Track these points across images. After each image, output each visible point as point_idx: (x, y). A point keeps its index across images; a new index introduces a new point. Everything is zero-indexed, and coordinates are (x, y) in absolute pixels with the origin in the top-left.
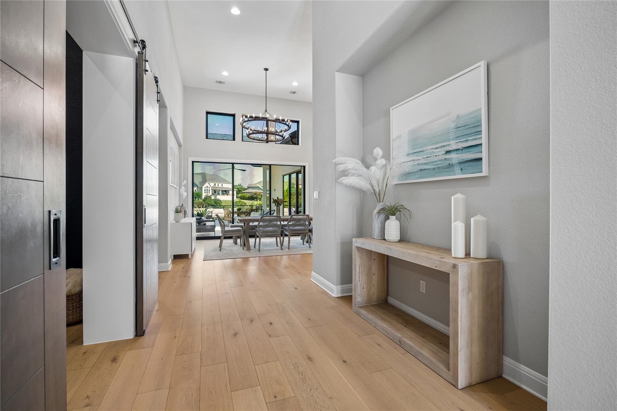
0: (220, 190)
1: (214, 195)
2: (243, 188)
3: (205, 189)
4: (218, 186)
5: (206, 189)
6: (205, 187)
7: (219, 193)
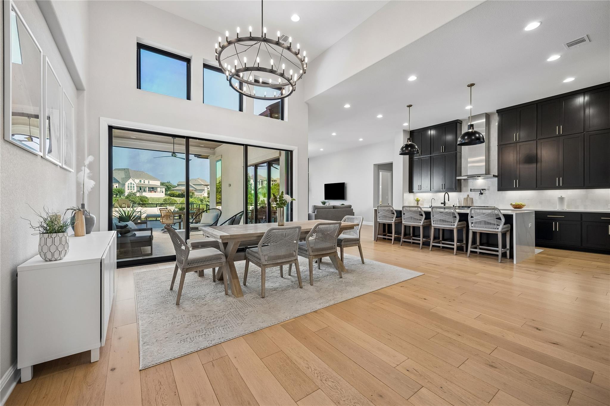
0: (146, 187)
1: (139, 192)
2: (172, 185)
3: (128, 186)
4: (144, 182)
5: (130, 185)
6: (129, 184)
7: (145, 190)
